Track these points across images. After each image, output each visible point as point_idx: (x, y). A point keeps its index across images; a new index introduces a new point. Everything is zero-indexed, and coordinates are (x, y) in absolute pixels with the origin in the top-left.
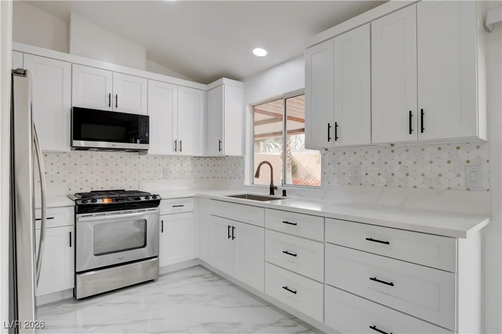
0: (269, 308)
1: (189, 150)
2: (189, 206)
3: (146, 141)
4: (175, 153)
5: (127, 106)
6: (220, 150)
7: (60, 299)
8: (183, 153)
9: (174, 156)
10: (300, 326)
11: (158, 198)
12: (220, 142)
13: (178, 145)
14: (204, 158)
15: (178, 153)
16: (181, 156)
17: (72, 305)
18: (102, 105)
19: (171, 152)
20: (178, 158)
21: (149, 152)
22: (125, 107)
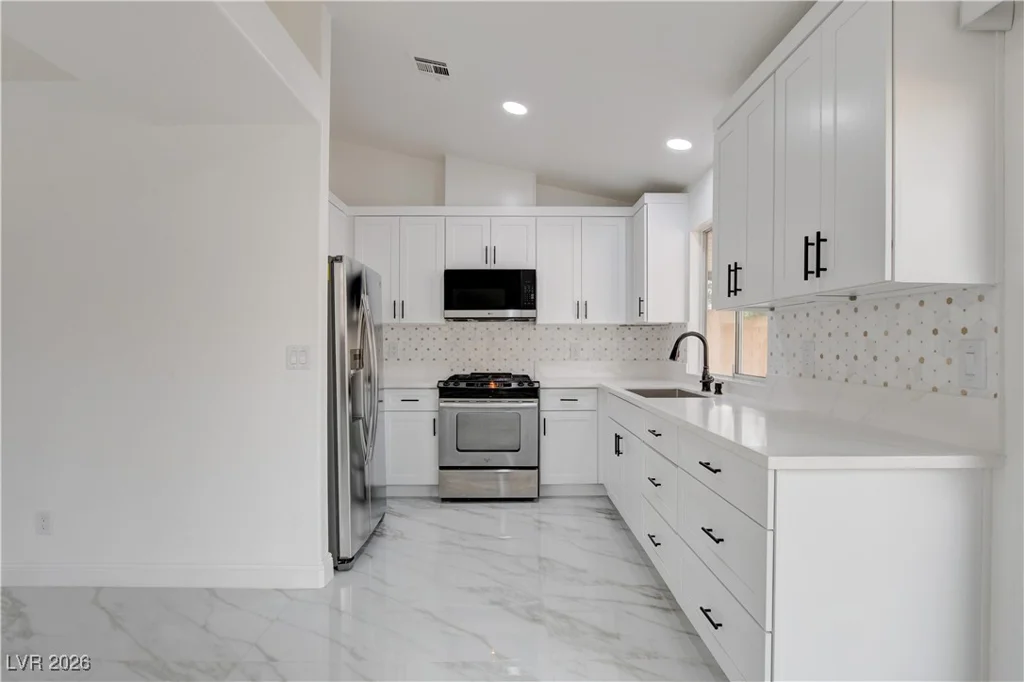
0: (647, 568)
1: (598, 316)
2: (586, 401)
3: (532, 306)
4: (578, 321)
5: (508, 260)
6: (640, 313)
7: (427, 495)
8: (591, 320)
9: (576, 326)
10: (665, 600)
11: (536, 385)
12: (640, 301)
13: (582, 309)
14: (650, 328)
15: (581, 321)
16: (588, 326)
17: (439, 504)
18: (477, 264)
19: (571, 319)
20: (582, 328)
21: (539, 321)
22: (506, 262)
